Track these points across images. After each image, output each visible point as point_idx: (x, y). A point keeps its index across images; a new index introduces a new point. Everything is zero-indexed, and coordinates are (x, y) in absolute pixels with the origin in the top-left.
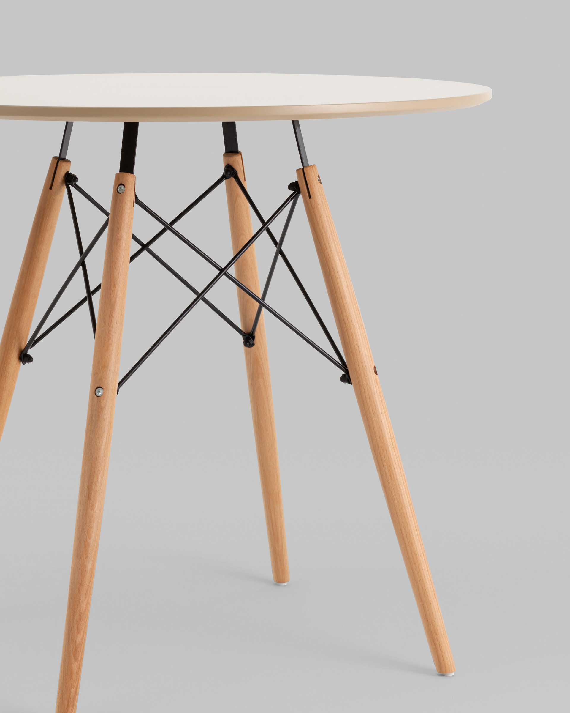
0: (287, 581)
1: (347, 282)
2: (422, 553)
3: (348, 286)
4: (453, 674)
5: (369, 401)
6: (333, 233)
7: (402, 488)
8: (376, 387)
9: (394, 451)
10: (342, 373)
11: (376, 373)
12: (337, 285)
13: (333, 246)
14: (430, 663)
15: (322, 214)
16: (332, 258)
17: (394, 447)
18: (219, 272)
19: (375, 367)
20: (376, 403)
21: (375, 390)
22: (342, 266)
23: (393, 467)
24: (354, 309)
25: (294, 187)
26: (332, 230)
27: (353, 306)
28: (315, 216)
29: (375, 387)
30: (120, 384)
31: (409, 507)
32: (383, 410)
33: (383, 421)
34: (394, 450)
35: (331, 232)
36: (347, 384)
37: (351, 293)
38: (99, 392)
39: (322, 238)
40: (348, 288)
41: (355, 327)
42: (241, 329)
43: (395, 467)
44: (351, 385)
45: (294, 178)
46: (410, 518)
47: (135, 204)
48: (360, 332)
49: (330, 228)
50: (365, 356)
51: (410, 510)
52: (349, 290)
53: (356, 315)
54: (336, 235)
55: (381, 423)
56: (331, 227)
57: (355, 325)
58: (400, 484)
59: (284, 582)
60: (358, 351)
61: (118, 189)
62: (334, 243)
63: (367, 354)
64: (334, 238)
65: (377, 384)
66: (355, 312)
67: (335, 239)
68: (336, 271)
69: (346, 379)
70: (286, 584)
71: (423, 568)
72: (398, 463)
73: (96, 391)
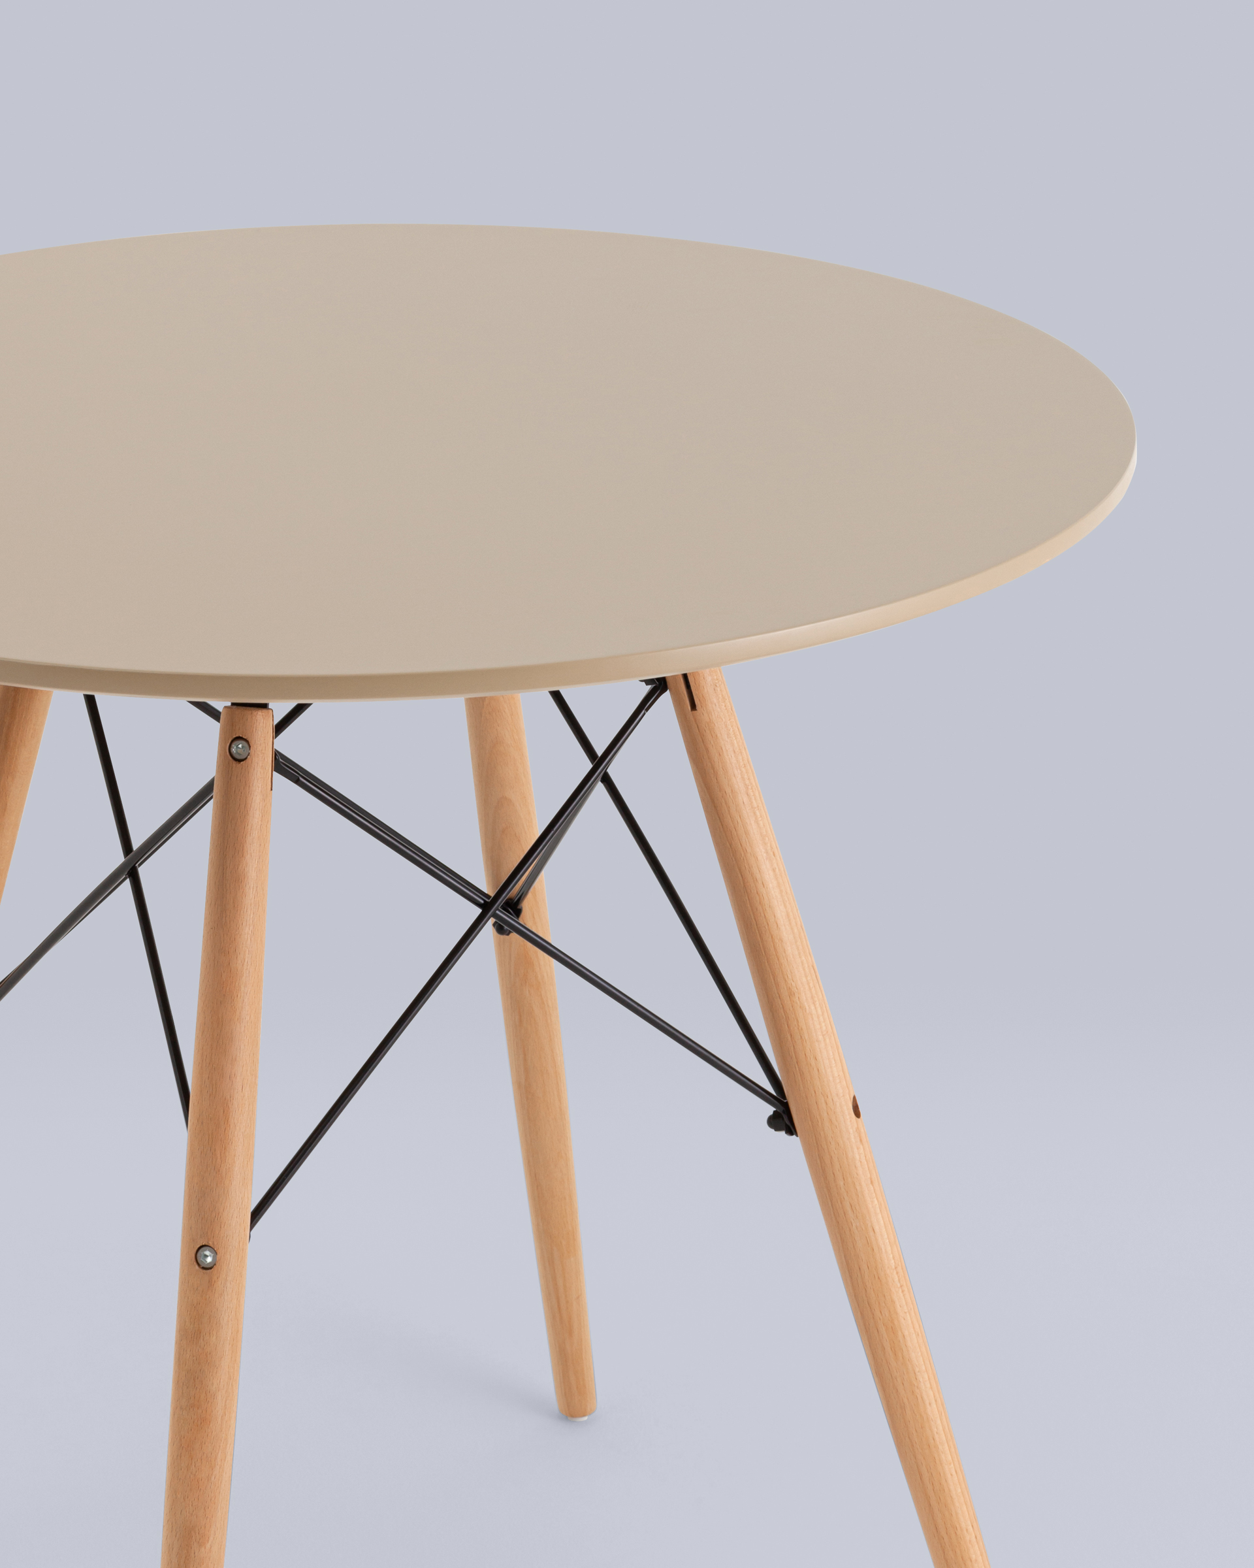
0: (590, 1414)
1: (785, 906)
2: (969, 1523)
3: (788, 915)
5: (841, 1183)
6: (750, 791)
7: (921, 1380)
8: (858, 1149)
9: (904, 1295)
10: (770, 1110)
11: (857, 1113)
12: (763, 915)
13: (753, 822)
15: (724, 749)
16: (749, 850)
17: (901, 1286)
19: (854, 1098)
20: (858, 1188)
21: (857, 1157)
22: (774, 870)
23: (900, 1333)
24: (804, 970)
26: (747, 782)
27: (802, 962)
28: (707, 750)
29: (855, 1150)
31: (939, 1422)
32: (876, 1202)
33: (877, 1228)
34: (903, 1291)
35: (746, 786)
36: (783, 1133)
37: (796, 931)
38: (206, 1256)
39: (724, 804)
40: (789, 920)
41: (808, 1011)
43: (906, 1333)
44: (794, 1136)
46: (940, 1447)
47: (274, 772)
48: (820, 1024)
49: (743, 778)
50: (831, 1079)
51: (941, 1428)
52: (790, 924)
53: (808, 984)
54: (757, 794)
55: (871, 1233)
56: (746, 776)
57: (807, 1008)
58: (917, 1370)
60: (815, 1069)
61: (234, 750)
62: (755, 813)
63: (836, 1075)
64: (754, 801)
65: (861, 1140)
66: (806, 977)
67: (755, 805)
68: (760, 882)
69: (783, 1120)
70: (585, 1418)
71: (973, 1557)
72: (912, 1322)
73: (198, 1255)
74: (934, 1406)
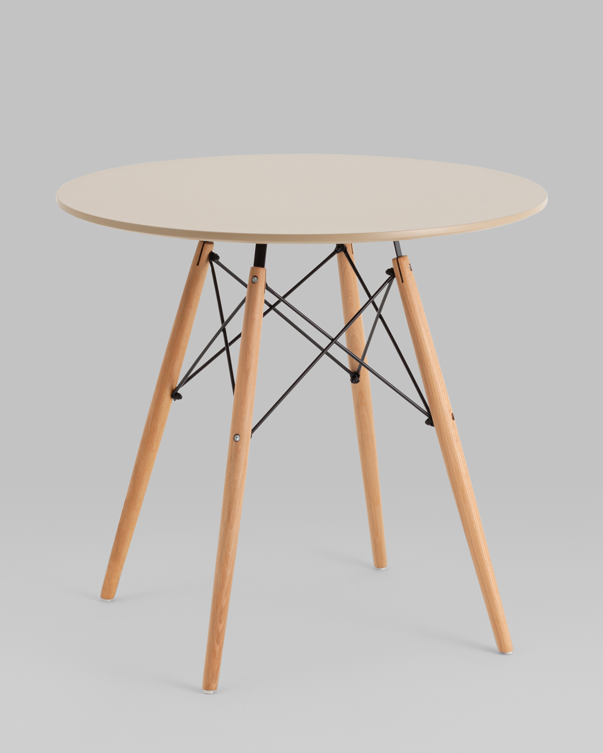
0: (386, 567)
1: (431, 348)
2: (487, 559)
3: (432, 351)
4: (511, 653)
5: (447, 441)
6: (420, 310)
8: (453, 430)
10: (426, 418)
11: (453, 419)
13: (421, 320)
14: (493, 644)
15: (412, 295)
16: (419, 329)
17: (466, 477)
18: (331, 341)
19: (452, 414)
20: (452, 442)
21: (452, 432)
22: (427, 336)
23: (465, 493)
24: (436, 369)
25: (390, 272)
26: (419, 307)
27: (436, 367)
28: (407, 296)
29: (452, 430)
30: (253, 430)
31: (478, 524)
32: (458, 448)
33: (458, 457)
34: (467, 479)
35: (419, 309)
36: (430, 426)
37: (434, 356)
38: (237, 438)
40: (432, 353)
42: (349, 369)
43: (467, 493)
44: (433, 427)
45: (391, 266)
46: (478, 532)
47: (266, 290)
48: (441, 387)
49: (418, 306)
50: (444, 406)
51: (478, 526)
52: (432, 354)
53: (438, 374)
54: (423, 311)
55: (457, 458)
56: (419, 305)
57: (437, 382)
58: (471, 505)
59: (383, 568)
60: (439, 402)
61: (253, 280)
62: (421, 317)
63: (446, 404)
64: (421, 313)
65: (454, 427)
66: (437, 372)
67: (422, 314)
68: (422, 339)
69: (430, 422)
70: (384, 569)
71: (489, 571)
72: (470, 489)
73: (235, 437)
74: (476, 518)
